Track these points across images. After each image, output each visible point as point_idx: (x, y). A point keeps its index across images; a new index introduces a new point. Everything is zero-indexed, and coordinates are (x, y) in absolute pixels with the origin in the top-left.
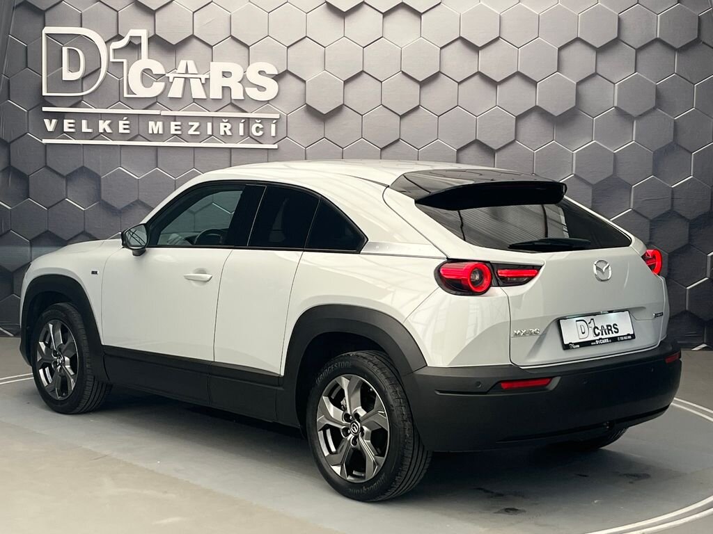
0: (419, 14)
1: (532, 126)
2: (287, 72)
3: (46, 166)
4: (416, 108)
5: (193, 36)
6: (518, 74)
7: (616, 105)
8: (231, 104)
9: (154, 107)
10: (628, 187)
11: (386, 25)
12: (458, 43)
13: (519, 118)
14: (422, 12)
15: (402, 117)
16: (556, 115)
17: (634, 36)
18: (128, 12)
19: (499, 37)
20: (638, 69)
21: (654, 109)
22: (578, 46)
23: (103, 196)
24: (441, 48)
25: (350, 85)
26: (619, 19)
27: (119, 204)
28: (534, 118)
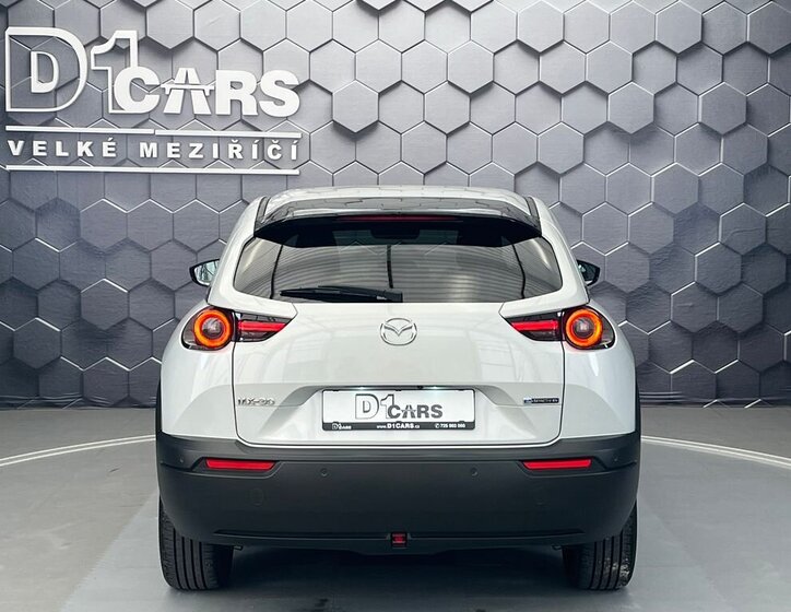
0: (468, 13)
1: (603, 145)
2: (309, 81)
3: (10, 199)
4: (466, 125)
5: (193, 39)
6: (586, 84)
7: (700, 120)
8: (241, 121)
9: (146, 125)
10: (715, 216)
11: (429, 25)
12: (515, 48)
13: (588, 136)
14: (471, 10)
15: (449, 135)
16: (632, 132)
17: (721, 40)
18: (112, 10)
19: (563, 40)
20: (726, 78)
21: (745, 124)
22: (656, 51)
23: (83, 234)
24: (495, 54)
25: (385, 98)
26: (703, 19)
27: (102, 243)
28: (605, 136)
